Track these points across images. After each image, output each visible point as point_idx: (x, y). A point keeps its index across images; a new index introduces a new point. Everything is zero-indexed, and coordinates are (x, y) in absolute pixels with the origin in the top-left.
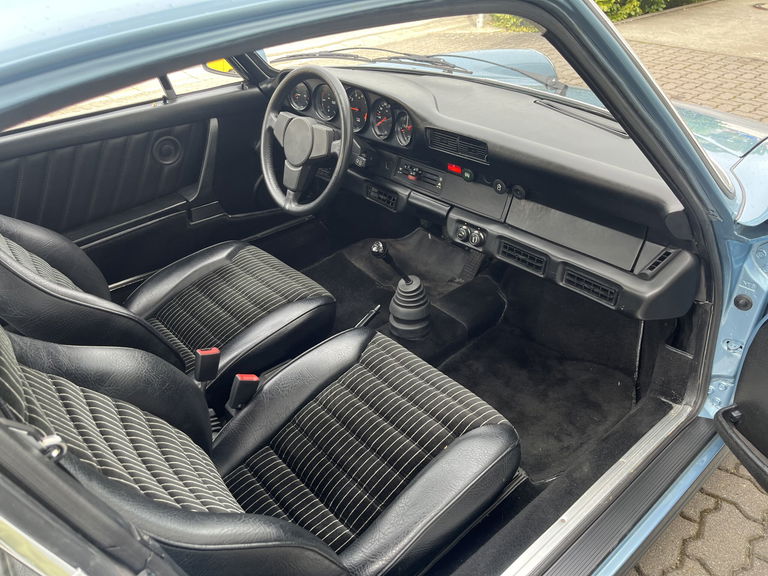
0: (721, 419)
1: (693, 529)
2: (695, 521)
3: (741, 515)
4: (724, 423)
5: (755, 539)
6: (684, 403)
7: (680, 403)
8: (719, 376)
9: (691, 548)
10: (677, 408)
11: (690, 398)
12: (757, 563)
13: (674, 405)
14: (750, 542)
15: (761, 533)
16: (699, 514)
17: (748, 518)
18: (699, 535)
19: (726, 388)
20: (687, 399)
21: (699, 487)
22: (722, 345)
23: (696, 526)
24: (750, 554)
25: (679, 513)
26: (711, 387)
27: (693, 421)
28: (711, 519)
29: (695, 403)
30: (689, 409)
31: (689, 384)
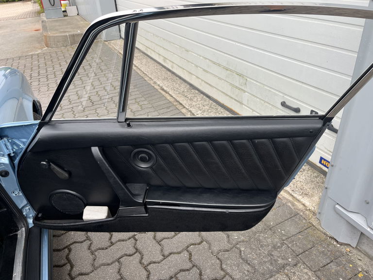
0: (36, 222)
1: (68, 267)
2: (67, 264)
3: (79, 244)
4: (38, 222)
5: (90, 247)
6: (20, 228)
7: (19, 230)
8: (23, 207)
9: (74, 274)
10: (19, 232)
11: (20, 225)
12: (96, 253)
13: (17, 233)
14: (89, 249)
15: (90, 243)
16: (66, 260)
17: (82, 242)
18: (72, 267)
19: (29, 209)
20: (19, 227)
21: (52, 250)
22: (13, 196)
23: (68, 264)
24: (92, 253)
25: (53, 267)
26: (24, 213)
27: (29, 232)
28: (71, 257)
29: (24, 225)
30: (24, 229)
31: (15, 220)
